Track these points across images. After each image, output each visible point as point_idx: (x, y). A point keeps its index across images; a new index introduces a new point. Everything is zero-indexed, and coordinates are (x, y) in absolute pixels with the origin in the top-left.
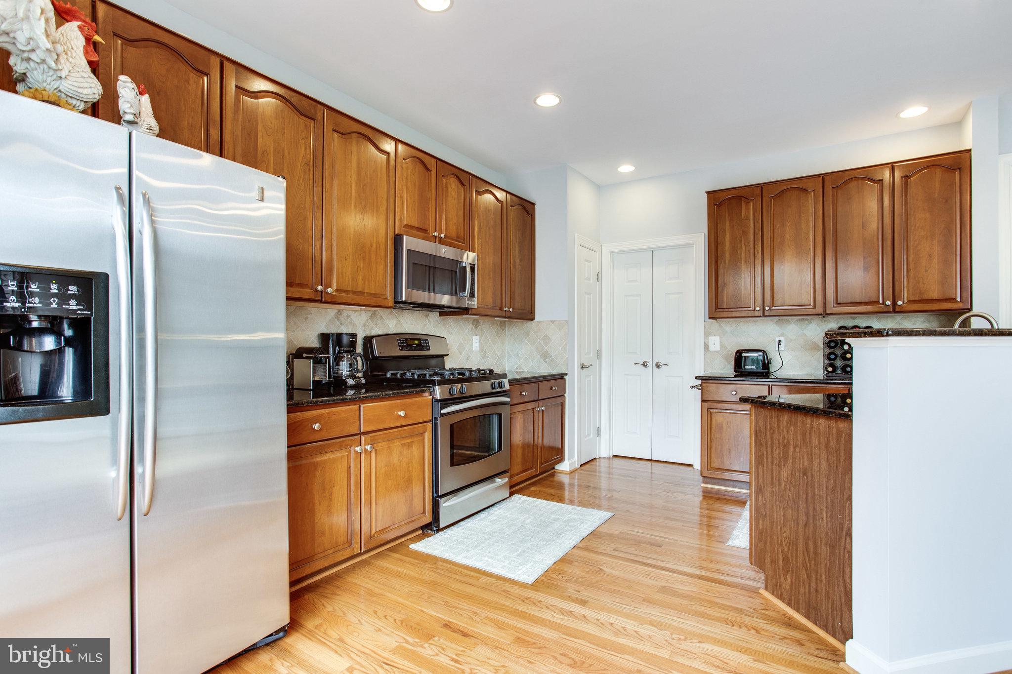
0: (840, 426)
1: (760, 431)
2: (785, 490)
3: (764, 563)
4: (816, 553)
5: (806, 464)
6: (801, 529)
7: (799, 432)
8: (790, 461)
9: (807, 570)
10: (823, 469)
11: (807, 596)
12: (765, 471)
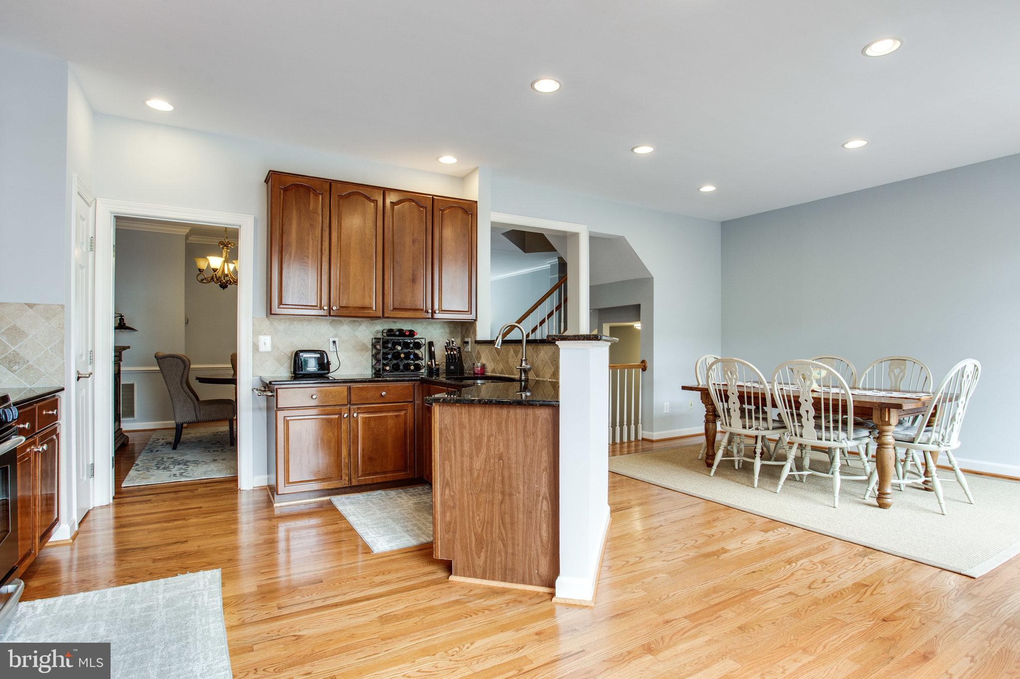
0: (537, 412)
1: (446, 428)
2: (478, 477)
3: (453, 550)
4: (512, 524)
5: (501, 450)
6: (496, 508)
7: (494, 423)
8: (484, 450)
9: (503, 540)
10: (520, 451)
11: (503, 563)
12: (453, 465)
